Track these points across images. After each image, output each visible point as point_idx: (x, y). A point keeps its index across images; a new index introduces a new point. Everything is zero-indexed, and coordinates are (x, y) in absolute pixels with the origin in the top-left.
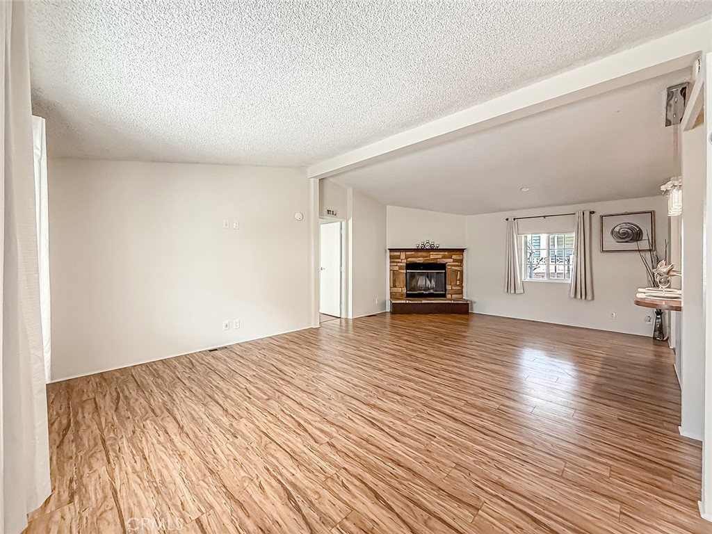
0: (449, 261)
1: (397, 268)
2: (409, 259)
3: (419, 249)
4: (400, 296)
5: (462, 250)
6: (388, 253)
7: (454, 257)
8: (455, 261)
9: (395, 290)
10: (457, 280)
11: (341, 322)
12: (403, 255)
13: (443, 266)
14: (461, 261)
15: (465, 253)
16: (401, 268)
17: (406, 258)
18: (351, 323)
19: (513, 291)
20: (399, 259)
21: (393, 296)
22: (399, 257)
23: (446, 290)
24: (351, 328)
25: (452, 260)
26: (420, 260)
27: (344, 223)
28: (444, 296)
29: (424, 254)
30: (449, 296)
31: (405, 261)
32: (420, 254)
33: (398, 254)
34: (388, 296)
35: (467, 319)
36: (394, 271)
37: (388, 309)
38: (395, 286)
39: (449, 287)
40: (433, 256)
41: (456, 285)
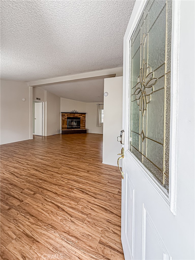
0: (81, 117)
1: (64, 119)
2: (68, 116)
3: (72, 113)
4: (65, 128)
5: (85, 114)
6: (61, 114)
7: (83, 115)
8: (83, 117)
9: (63, 126)
10: (84, 123)
11: (42, 137)
12: (66, 114)
13: (79, 118)
14: (85, 117)
15: (86, 115)
16: (65, 119)
17: (67, 115)
18: (46, 137)
19: (98, 126)
20: (65, 116)
21: (62, 128)
22: (65, 115)
23: (80, 126)
24: (46, 139)
25: (82, 117)
26: (72, 116)
27: (43, 103)
28: (80, 128)
29: (73, 114)
30: (81, 128)
31: (67, 116)
32: (72, 114)
33: (64, 114)
34: (61, 128)
35: (86, 135)
36: (63, 120)
37: (61, 133)
38: (63, 125)
39: (81, 125)
40: (76, 115)
41: (83, 124)
